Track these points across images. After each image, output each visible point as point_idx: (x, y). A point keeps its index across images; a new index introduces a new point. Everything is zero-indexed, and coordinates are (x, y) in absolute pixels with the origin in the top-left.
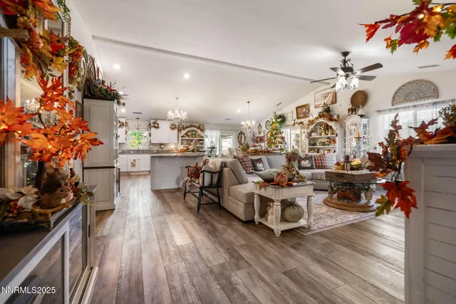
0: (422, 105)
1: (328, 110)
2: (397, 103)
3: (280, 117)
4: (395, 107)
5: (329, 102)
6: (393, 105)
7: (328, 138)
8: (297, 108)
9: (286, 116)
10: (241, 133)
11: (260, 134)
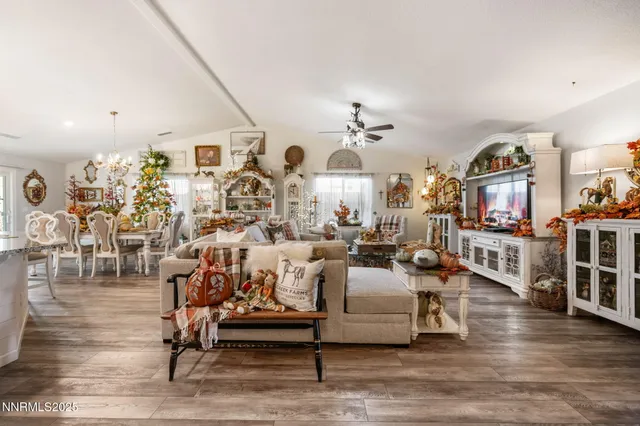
0: (352, 174)
1: (255, 161)
2: (331, 168)
3: (159, 156)
4: (330, 172)
5: (256, 150)
6: (328, 169)
7: (257, 199)
8: (197, 148)
9: (170, 156)
10: (34, 175)
11: (91, 182)
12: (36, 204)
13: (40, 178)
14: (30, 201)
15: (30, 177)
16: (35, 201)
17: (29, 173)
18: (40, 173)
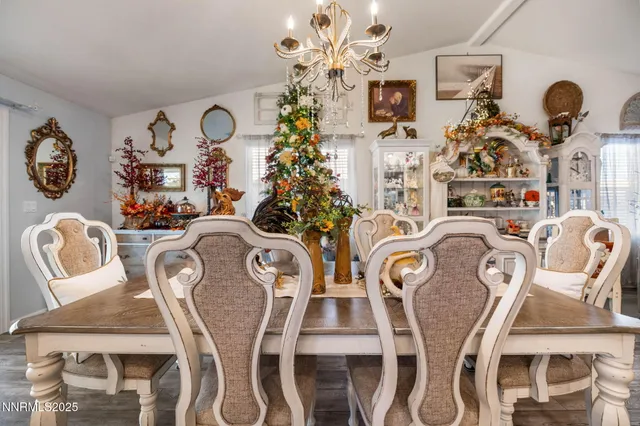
2: (630, 125)
6: (623, 127)
8: (372, 86)
10: (50, 129)
11: (162, 153)
12: (55, 195)
13: (64, 139)
14: (42, 188)
15: (41, 133)
16: (51, 187)
17: (40, 122)
18: (65, 127)
